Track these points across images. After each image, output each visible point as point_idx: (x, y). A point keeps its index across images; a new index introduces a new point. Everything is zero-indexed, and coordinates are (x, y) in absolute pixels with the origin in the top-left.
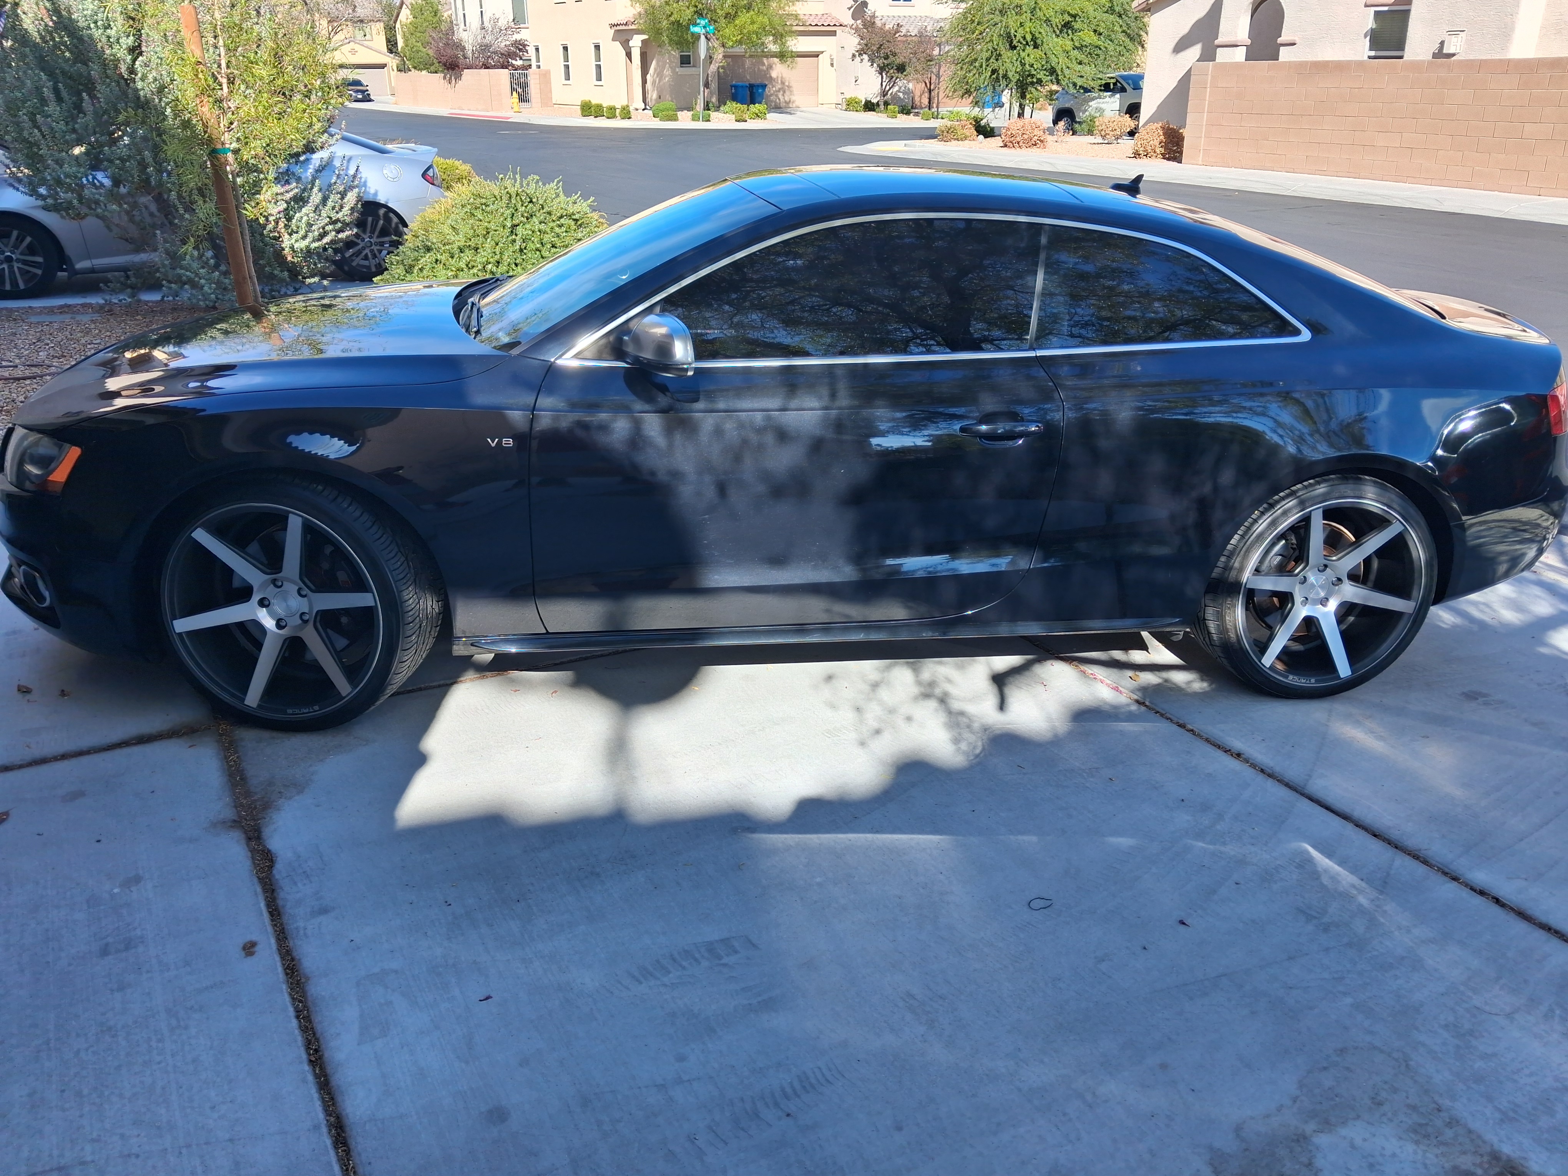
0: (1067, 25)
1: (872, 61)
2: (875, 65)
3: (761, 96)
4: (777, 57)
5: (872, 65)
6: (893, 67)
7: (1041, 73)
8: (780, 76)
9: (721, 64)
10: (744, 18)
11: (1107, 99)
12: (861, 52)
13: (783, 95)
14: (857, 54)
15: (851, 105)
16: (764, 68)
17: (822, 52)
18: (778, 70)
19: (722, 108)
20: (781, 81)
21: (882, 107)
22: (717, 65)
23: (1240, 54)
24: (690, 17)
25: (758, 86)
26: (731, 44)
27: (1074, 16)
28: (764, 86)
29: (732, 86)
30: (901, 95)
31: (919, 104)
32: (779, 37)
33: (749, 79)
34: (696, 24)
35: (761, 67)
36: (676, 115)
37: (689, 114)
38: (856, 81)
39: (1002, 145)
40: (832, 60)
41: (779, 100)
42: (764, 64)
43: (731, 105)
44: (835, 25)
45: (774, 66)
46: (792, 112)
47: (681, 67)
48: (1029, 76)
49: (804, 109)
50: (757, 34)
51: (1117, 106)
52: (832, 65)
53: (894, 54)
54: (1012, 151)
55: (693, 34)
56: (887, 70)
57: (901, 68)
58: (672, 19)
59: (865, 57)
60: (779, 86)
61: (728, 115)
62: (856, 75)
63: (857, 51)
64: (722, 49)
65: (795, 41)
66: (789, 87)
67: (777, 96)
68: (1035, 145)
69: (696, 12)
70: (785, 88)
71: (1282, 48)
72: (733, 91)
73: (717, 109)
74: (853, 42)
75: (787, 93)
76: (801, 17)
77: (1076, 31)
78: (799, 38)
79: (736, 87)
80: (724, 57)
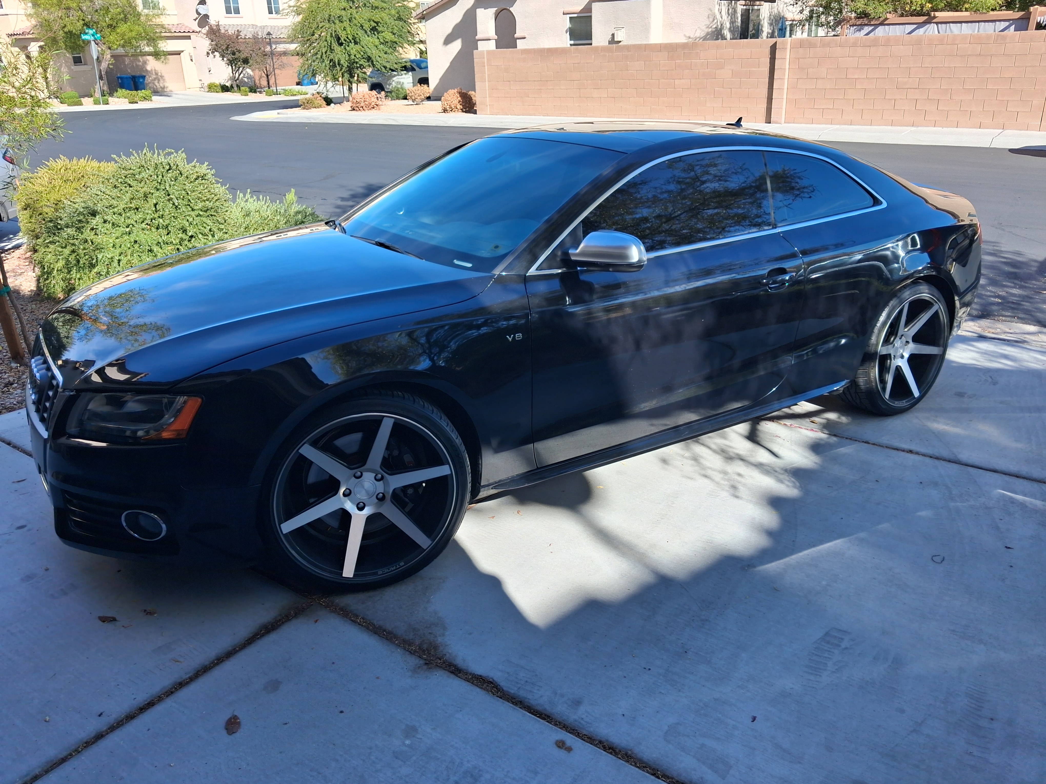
0: (374, 29)
1: (223, 56)
2: (225, 59)
3: (143, 83)
4: (152, 56)
5: (223, 59)
6: (240, 61)
7: (362, 60)
8: (153, 69)
9: (110, 62)
10: (123, 28)
11: (404, 76)
12: (214, 50)
13: (158, 83)
14: (210, 52)
15: (211, 88)
16: (140, 63)
17: (183, 51)
18: (152, 64)
19: (115, 94)
20: (155, 73)
21: (236, 88)
22: (107, 63)
23: (492, 45)
24: (81, 28)
25: (139, 77)
26: (116, 47)
27: (377, 23)
28: (144, 77)
29: (118, 78)
30: (246, 79)
31: (259, 85)
32: (152, 40)
33: (130, 72)
34: (86, 34)
35: (138, 63)
36: (81, 101)
37: (91, 100)
38: (210, 71)
39: (351, 109)
40: (191, 56)
41: (156, 86)
42: (139, 61)
43: (121, 92)
44: (189, 32)
45: (147, 62)
46: (169, 95)
47: (75, 65)
48: (354, 62)
49: (176, 92)
50: (135, 38)
51: (411, 80)
52: (192, 60)
53: (239, 51)
54: (359, 113)
55: (83, 41)
56: (236, 62)
57: (246, 61)
58: (66, 30)
59: (217, 54)
60: (154, 76)
61: (121, 99)
62: (209, 67)
63: (210, 50)
64: (109, 51)
65: (165, 44)
66: (162, 77)
67: (154, 83)
68: (373, 108)
69: (84, 24)
70: (159, 77)
71: (518, 41)
72: (120, 81)
73: (111, 95)
74: (205, 44)
75: (161, 81)
76: (167, 26)
77: (379, 32)
78: (168, 41)
79: (121, 78)
80: (112, 56)
